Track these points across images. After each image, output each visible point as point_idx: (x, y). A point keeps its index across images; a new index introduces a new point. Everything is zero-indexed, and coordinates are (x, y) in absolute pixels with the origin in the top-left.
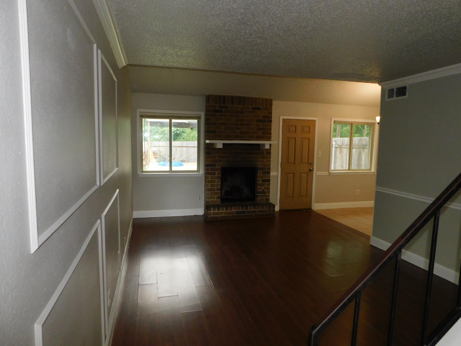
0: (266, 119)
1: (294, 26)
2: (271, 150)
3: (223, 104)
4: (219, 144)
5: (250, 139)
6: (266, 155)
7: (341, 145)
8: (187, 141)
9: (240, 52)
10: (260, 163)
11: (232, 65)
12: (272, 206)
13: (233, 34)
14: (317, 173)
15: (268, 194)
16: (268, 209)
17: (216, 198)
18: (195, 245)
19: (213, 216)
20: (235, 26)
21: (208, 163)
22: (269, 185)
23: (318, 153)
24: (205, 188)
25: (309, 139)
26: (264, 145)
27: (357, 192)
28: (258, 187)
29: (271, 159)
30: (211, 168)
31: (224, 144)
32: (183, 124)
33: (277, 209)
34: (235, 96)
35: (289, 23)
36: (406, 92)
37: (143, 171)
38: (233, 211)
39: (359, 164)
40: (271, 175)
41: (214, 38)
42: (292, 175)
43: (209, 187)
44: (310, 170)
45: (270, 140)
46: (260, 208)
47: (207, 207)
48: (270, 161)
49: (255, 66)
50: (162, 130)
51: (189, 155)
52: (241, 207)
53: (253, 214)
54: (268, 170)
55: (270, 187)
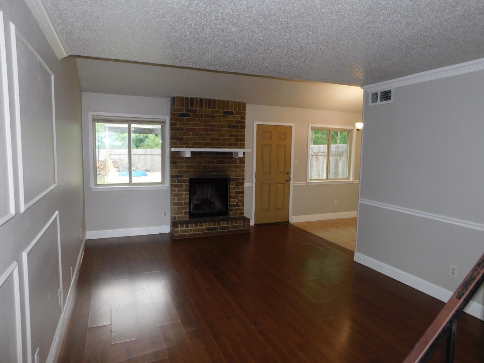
0: (239, 125)
1: (276, 10)
2: (244, 159)
3: (191, 107)
4: (187, 152)
5: (222, 146)
6: (239, 164)
7: (317, 153)
8: (152, 148)
9: (211, 44)
10: (233, 173)
11: (200, 59)
12: (247, 220)
13: (201, 18)
14: (294, 183)
15: (242, 207)
16: (243, 224)
17: (184, 214)
18: (160, 270)
19: (181, 234)
20: (203, 5)
21: (175, 174)
22: (243, 197)
23: (295, 161)
24: (171, 202)
25: (285, 146)
26: (237, 153)
27: (336, 203)
28: (231, 200)
29: (245, 169)
30: (178, 180)
31: (192, 153)
32: (146, 130)
33: (252, 223)
34: (205, 99)
35: (271, 5)
36: (390, 96)
37: (97, 185)
38: (203, 227)
39: (336, 173)
40: (245, 186)
41: (177, 22)
42: (268, 185)
43: (176, 201)
44: (287, 180)
45: (244, 148)
46: (234, 223)
47: (174, 224)
48: (243, 171)
49: (228, 62)
50: (122, 136)
51: (154, 164)
52: (212, 222)
53: (226, 230)
54: (241, 181)
55: (245, 199)
